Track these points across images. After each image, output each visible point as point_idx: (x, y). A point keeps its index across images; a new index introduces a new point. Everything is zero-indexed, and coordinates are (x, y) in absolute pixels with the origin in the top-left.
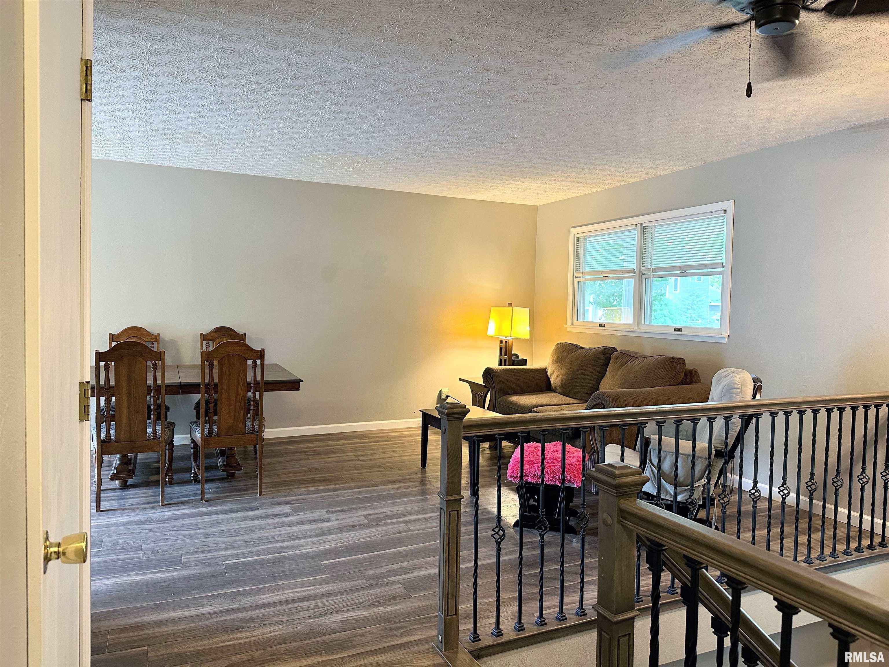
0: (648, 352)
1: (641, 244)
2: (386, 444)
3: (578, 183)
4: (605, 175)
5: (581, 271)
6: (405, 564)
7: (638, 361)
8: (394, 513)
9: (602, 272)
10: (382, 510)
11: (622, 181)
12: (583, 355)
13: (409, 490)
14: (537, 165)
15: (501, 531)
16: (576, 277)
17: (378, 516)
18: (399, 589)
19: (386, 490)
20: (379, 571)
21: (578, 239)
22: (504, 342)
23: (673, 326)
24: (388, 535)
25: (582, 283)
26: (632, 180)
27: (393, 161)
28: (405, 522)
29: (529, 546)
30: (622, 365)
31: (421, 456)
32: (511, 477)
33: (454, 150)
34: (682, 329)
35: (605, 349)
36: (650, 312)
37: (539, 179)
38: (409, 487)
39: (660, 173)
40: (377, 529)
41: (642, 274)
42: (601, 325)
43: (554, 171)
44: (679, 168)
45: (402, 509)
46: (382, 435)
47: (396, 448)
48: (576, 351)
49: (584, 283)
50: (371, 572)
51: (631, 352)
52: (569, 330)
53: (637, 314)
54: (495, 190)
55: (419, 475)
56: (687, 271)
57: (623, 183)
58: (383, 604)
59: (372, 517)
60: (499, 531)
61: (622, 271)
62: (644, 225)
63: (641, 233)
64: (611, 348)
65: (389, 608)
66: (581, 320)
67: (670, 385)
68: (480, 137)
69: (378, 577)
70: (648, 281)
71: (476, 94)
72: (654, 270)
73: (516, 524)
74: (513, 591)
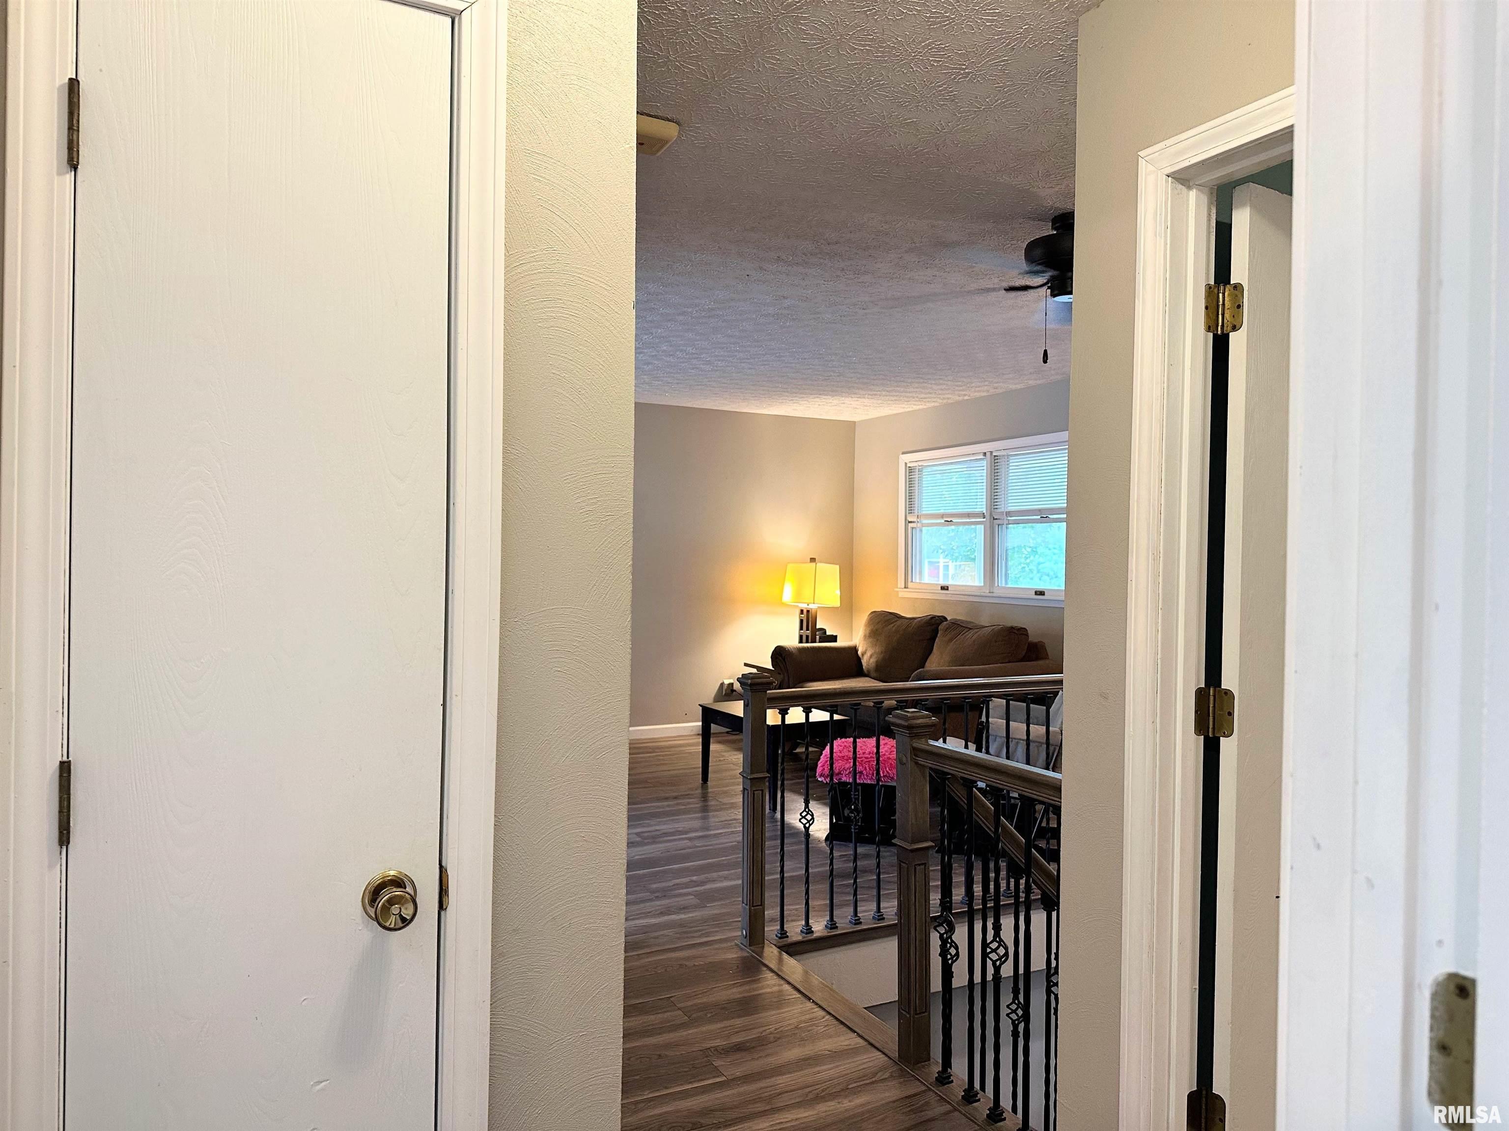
0: (984, 620)
1: (991, 478)
2: (650, 757)
3: (908, 397)
4: (942, 390)
5: (916, 514)
6: (694, 878)
7: (972, 632)
8: (673, 830)
9: (942, 516)
10: (658, 828)
11: (965, 395)
12: (904, 627)
13: (688, 807)
14: (850, 380)
15: (809, 815)
16: (910, 522)
17: (655, 833)
18: (691, 900)
19: (658, 807)
20: (664, 884)
21: (910, 471)
22: (805, 612)
23: (1034, 589)
24: (669, 852)
25: (918, 530)
26: (978, 395)
27: (662, 375)
28: (690, 839)
29: (844, 859)
30: (951, 640)
31: (701, 769)
32: (821, 776)
33: (742, 365)
34: (1044, 592)
35: (932, 618)
36: (1006, 570)
37: (855, 394)
38: (689, 803)
39: (1013, 387)
40: (653, 846)
41: (994, 519)
42: (943, 588)
43: (873, 385)
44: (1035, 382)
45: (683, 826)
46: (641, 745)
47: (663, 760)
48: (896, 621)
49: (921, 531)
50: (654, 886)
51: (962, 621)
52: (901, 595)
53: (988, 574)
54: (795, 404)
55: (699, 791)
56: (1049, 516)
57: (966, 398)
58: (674, 913)
59: (646, 834)
60: (806, 815)
61: (969, 515)
62: (994, 454)
63: (991, 463)
64: (938, 617)
65: (683, 916)
66: (918, 581)
67: (1009, 662)
68: (777, 353)
69: (664, 890)
70: (1002, 528)
71: (773, 316)
72: (1009, 514)
73: (827, 838)
74: (824, 899)
